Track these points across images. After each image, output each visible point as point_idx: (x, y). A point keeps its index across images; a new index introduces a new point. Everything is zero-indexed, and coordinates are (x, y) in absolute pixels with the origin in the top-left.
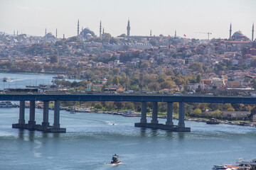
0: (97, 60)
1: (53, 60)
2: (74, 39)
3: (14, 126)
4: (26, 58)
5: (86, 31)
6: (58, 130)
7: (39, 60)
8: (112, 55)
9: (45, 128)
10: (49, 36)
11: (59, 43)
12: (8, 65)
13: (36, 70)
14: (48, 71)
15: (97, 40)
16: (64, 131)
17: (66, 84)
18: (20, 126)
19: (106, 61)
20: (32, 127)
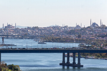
0: (99, 36)
1: (79, 36)
2: (89, 27)
3: (61, 64)
4: (67, 36)
5: (94, 24)
6: (79, 66)
7: (73, 37)
8: (106, 34)
9: (74, 65)
10: (78, 26)
11: (82, 29)
12: (59, 39)
13: (72, 41)
14: (77, 41)
15: (99, 28)
16: (82, 66)
17: (85, 47)
18: (63, 64)
19: (103, 37)
20: (68, 64)
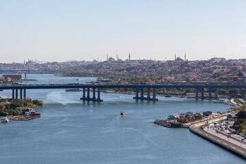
0: (116, 71)
1: (97, 71)
2: (105, 62)
3: (81, 99)
4: (85, 70)
5: (111, 58)
6: (99, 100)
7: (91, 71)
8: (122, 68)
9: (94, 99)
10: (95, 61)
11: (99, 64)
12: (78, 73)
13: (90, 75)
14: (95, 75)
15: (116, 62)
16: (102, 101)
17: (103, 81)
18: (83, 99)
19: (120, 71)
20: (88, 99)
